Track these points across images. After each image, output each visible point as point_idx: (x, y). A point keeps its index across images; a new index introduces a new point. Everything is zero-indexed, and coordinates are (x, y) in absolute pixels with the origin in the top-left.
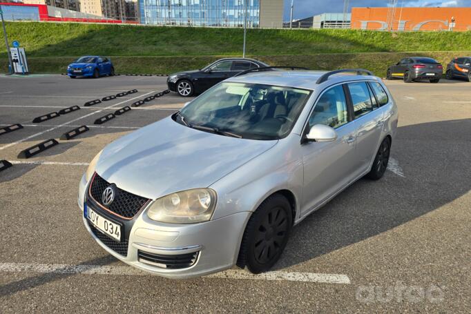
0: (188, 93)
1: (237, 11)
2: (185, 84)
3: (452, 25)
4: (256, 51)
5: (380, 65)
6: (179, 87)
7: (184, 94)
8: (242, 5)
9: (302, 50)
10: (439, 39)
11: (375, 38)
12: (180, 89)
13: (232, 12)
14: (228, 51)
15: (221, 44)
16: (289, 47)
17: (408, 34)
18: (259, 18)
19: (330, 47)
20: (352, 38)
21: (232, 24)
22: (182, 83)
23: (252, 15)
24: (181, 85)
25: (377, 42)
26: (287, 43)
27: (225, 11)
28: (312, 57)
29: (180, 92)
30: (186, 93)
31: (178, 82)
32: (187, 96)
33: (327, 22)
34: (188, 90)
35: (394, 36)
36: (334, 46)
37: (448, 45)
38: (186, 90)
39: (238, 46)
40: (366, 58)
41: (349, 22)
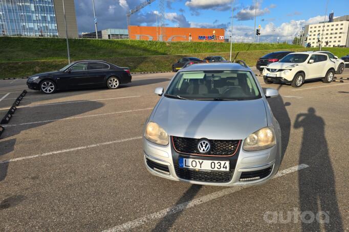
0: (52, 90)
1: (36, 24)
2: (48, 83)
3: (190, 38)
4: (75, 55)
5: (166, 63)
6: (42, 86)
7: (48, 92)
8: (40, 20)
9: (111, 54)
10: (192, 47)
11: (157, 46)
12: (44, 88)
13: (31, 25)
14: (50, 56)
15: (42, 51)
16: (101, 52)
17: (174, 44)
18: (58, 30)
19: (130, 52)
20: (143, 46)
21: (32, 35)
22: (45, 83)
23: (50, 28)
24: (44, 85)
25: (159, 48)
26: (98, 49)
27: (24, 24)
28: (122, 60)
29: (44, 90)
30: (50, 91)
31: (41, 82)
32: (50, 93)
33: (113, 35)
34: (52, 88)
35: (167, 44)
36: (132, 51)
37: (198, 50)
38: (50, 88)
39: (58, 52)
40: (157, 59)
41: (128, 35)
